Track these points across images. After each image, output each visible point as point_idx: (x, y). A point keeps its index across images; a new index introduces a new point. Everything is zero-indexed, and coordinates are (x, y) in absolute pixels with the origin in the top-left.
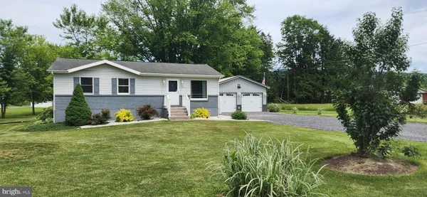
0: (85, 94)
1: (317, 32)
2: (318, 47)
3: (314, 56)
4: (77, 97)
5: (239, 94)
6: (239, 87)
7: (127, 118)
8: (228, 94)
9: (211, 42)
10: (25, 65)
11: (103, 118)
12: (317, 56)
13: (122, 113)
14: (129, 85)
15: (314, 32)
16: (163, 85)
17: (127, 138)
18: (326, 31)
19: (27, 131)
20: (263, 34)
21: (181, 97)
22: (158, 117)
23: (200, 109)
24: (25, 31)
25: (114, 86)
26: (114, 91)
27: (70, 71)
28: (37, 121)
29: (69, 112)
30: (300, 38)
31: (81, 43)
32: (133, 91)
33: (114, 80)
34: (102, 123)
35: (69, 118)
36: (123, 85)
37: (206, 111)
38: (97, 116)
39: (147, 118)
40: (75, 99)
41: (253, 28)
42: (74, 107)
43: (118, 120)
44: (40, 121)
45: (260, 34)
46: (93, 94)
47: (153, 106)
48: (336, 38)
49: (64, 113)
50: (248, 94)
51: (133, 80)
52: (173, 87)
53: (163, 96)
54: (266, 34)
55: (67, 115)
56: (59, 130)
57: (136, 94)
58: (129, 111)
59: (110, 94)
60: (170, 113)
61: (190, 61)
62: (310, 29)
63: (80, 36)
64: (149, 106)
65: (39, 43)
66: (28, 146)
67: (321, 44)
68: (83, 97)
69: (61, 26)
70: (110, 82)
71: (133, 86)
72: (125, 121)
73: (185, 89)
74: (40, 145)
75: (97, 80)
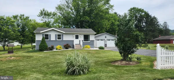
0: (46, 40)
1: (143, 14)
2: (144, 20)
3: (143, 24)
4: (43, 41)
5: (106, 40)
6: (106, 37)
7: (60, 49)
8: (101, 40)
9: (95, 20)
10: (29, 30)
11: (52, 48)
12: (144, 24)
13: (58, 47)
14: (61, 37)
15: (142, 14)
16: (73, 37)
17: (56, 55)
18: (148, 14)
19: (27, 52)
20: (120, 15)
21: (80, 41)
22: (71, 48)
23: (87, 45)
24: (29, 18)
25: (56, 37)
26: (56, 39)
27: (41, 32)
28: (31, 49)
29: (40, 46)
30: (136, 17)
31: (47, 22)
32: (63, 39)
33: (56, 35)
34: (51, 50)
35: (40, 48)
36: (59, 37)
37: (89, 46)
38: (50, 48)
39: (67, 48)
40: (42, 42)
41: (115, 13)
42: (42, 44)
43: (57, 49)
44: (32, 49)
45: (119, 15)
46: (49, 40)
47: (69, 44)
48: (153, 16)
49: (38, 47)
50: (110, 40)
51: (62, 35)
52: (77, 37)
53: (73, 41)
54: (121, 15)
55: (40, 47)
56: (36, 52)
57: (64, 40)
58: (61, 46)
59: (54, 40)
60: (75, 47)
61: (87, 27)
62: (141, 13)
63: (46, 19)
64: (68, 44)
65: (34, 22)
66: (24, 57)
67: (146, 18)
68: (45, 41)
69: (40, 16)
70: (55, 35)
71: (63, 37)
72: (59, 49)
73: (81, 38)
74: (28, 56)
75: (50, 35)
